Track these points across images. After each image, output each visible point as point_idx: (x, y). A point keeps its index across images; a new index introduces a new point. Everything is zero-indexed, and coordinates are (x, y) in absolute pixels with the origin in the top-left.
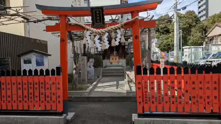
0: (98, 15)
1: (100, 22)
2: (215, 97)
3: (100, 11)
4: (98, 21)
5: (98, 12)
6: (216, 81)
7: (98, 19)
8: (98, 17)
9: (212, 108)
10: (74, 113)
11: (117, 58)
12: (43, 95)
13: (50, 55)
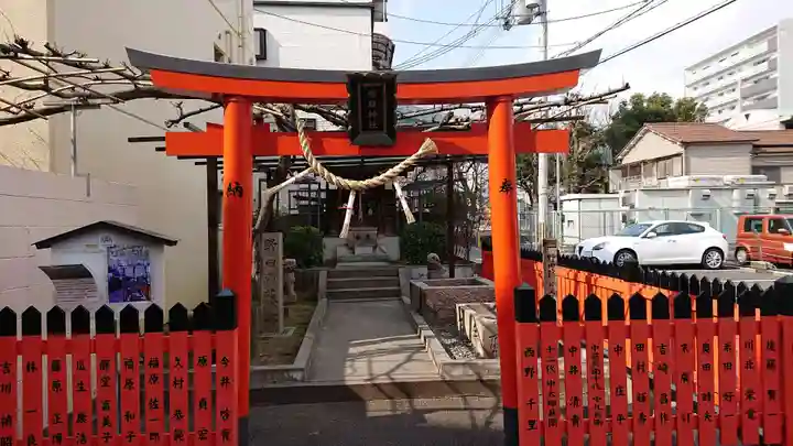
0: (372, 104)
1: (380, 128)
2: (771, 394)
3: (381, 87)
4: (372, 125)
5: (372, 94)
6: (772, 343)
7: (372, 119)
8: (372, 110)
9: (761, 431)
11: (373, 232)
12: (156, 407)
13: (172, 243)
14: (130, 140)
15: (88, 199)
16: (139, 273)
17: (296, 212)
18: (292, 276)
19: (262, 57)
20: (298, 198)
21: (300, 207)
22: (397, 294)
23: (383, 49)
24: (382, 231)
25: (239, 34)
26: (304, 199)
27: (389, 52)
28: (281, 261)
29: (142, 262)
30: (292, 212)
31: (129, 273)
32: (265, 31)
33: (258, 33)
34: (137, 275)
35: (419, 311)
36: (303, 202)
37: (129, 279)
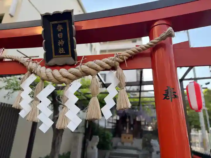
0: (61, 35)
1: (67, 53)
4: (61, 50)
7: (61, 47)
8: (60, 39)
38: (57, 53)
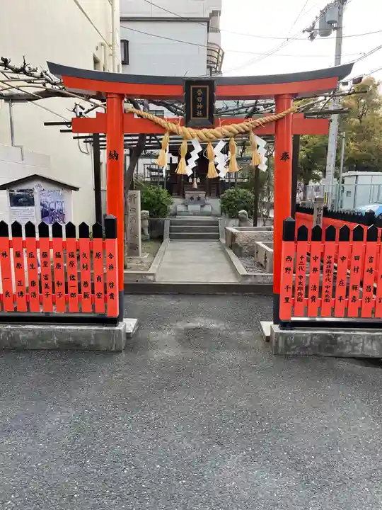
0: (200, 99)
1: (204, 115)
3: (206, 89)
4: (199, 114)
5: (200, 92)
7: (199, 109)
8: (199, 103)
10: (136, 320)
11: (202, 194)
12: (74, 280)
13: (76, 189)
14: (46, 124)
15: (22, 162)
16: (58, 207)
17: (149, 180)
18: (147, 223)
19: (125, 62)
20: (151, 170)
21: (151, 176)
22: (217, 237)
23: (216, 55)
24: (209, 194)
25: (110, 46)
26: (156, 170)
27: (220, 58)
28: (139, 212)
29: (59, 200)
30: (146, 179)
31: (52, 206)
32: (127, 42)
33: (123, 43)
34: (57, 208)
35: (231, 247)
36: (154, 174)
37: (52, 210)
38: (195, 115)
